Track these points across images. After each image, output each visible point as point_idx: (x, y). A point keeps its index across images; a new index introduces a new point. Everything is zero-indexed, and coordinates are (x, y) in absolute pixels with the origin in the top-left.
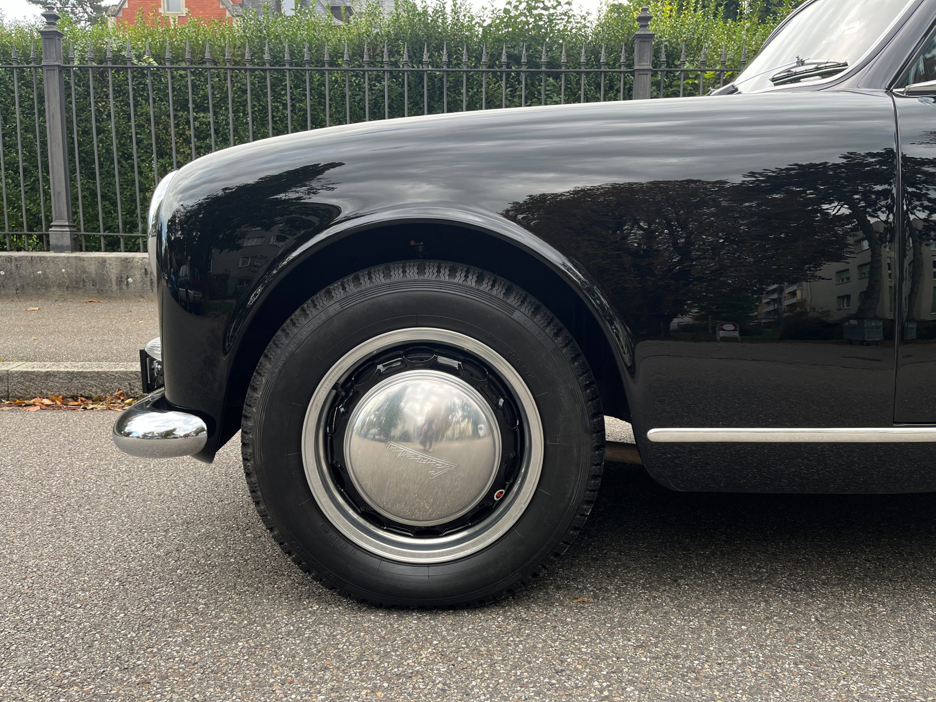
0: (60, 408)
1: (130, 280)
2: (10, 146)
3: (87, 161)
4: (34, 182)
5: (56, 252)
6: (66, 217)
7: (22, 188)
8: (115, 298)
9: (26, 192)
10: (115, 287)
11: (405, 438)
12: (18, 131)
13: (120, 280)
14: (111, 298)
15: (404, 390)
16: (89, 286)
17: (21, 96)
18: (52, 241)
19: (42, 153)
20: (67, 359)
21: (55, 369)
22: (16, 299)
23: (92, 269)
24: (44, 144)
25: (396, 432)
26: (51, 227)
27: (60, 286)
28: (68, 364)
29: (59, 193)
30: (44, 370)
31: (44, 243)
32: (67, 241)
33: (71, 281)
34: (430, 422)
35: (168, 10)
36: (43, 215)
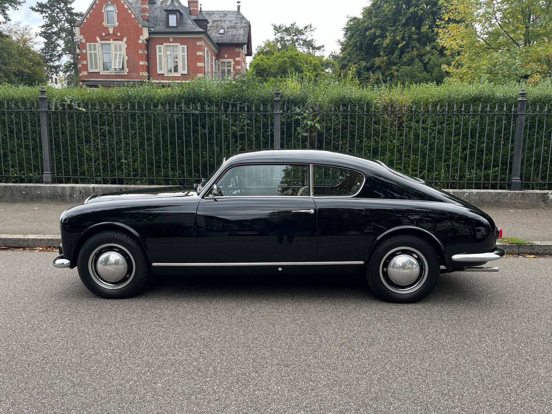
0: (45, 251)
1: (74, 195)
2: (26, 139)
3: (57, 146)
4: (37, 153)
5: (45, 184)
6: (49, 170)
7: (31, 155)
8: (68, 203)
9: (33, 157)
10: (68, 198)
11: (110, 264)
12: (30, 133)
13: (70, 196)
14: (67, 202)
15: (110, 255)
16: (58, 198)
17: (31, 119)
18: (44, 180)
19: (39, 142)
20: (48, 234)
21: (43, 238)
22: (29, 203)
23: (60, 191)
24: (40, 138)
25: (108, 263)
26: (43, 174)
27: (47, 198)
28: (47, 236)
29: (47, 161)
30: (40, 238)
31: (40, 181)
32: (50, 180)
33: (51, 196)
34: (115, 261)
35: (108, 23)
36: (40, 167)
